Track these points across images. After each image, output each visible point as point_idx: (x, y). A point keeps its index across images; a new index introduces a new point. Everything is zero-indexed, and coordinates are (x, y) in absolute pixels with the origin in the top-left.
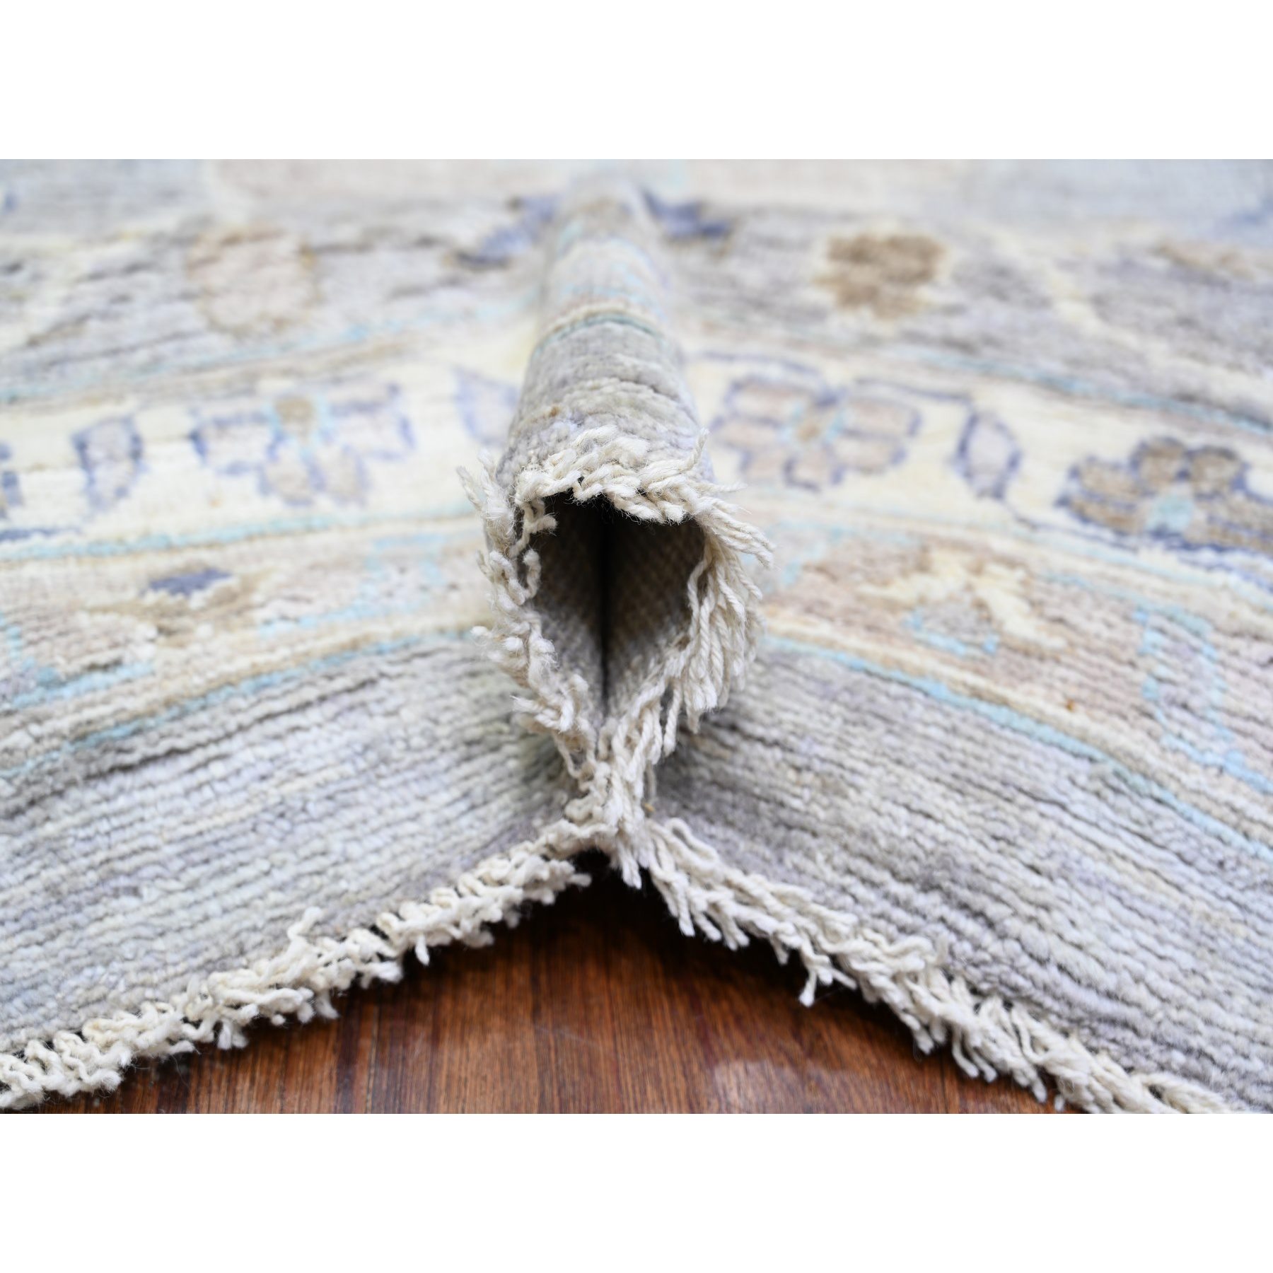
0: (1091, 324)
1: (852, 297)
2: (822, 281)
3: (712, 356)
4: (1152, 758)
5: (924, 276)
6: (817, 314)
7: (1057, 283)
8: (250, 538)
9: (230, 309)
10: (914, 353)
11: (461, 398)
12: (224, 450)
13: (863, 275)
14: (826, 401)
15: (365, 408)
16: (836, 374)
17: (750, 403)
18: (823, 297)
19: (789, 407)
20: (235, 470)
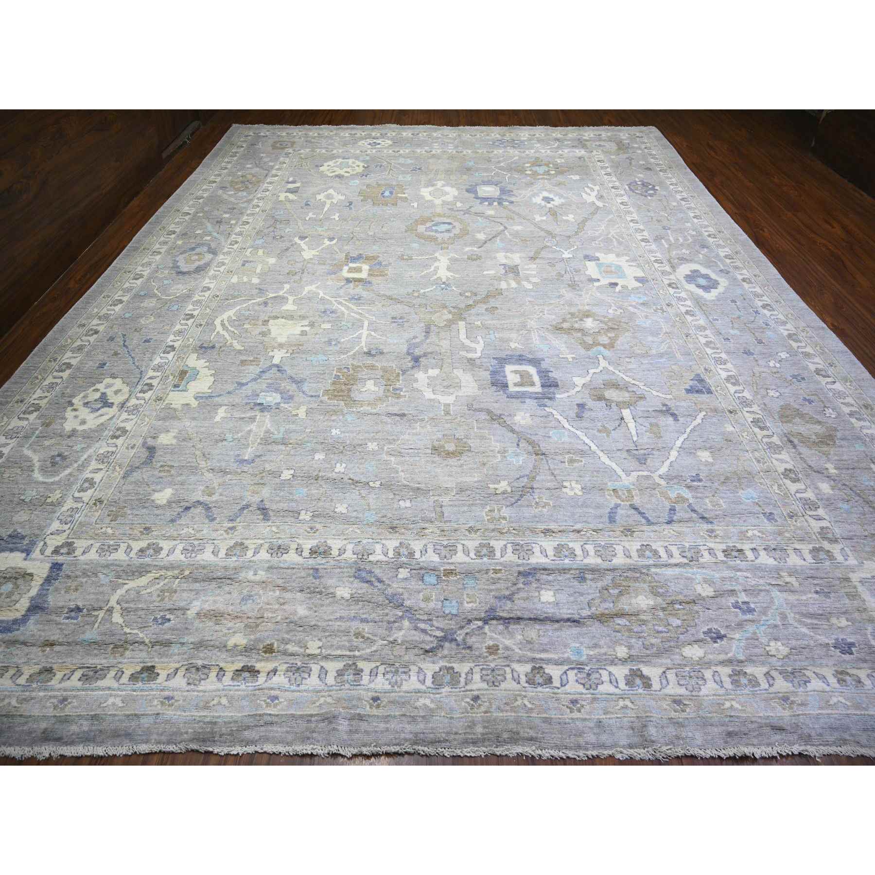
0: (520, 652)
1: (491, 654)
2: (486, 652)
3: (476, 666)
4: (547, 716)
5: (498, 649)
6: (487, 657)
7: (514, 647)
8: (385, 693)
9: (395, 653)
10: (500, 660)
11: (418, 673)
12: (387, 676)
13: (490, 650)
14: (493, 670)
15: (405, 673)
16: (492, 665)
17: (484, 672)
18: (487, 654)
19: (489, 672)
20: (387, 679)
